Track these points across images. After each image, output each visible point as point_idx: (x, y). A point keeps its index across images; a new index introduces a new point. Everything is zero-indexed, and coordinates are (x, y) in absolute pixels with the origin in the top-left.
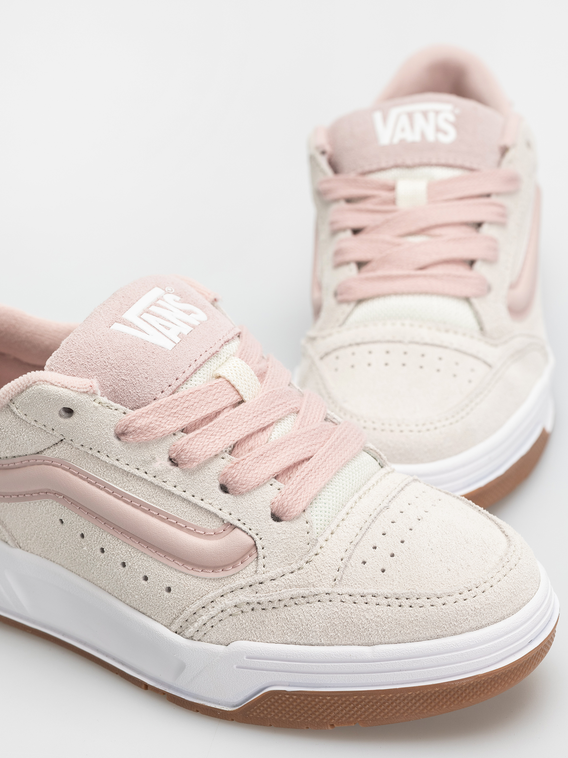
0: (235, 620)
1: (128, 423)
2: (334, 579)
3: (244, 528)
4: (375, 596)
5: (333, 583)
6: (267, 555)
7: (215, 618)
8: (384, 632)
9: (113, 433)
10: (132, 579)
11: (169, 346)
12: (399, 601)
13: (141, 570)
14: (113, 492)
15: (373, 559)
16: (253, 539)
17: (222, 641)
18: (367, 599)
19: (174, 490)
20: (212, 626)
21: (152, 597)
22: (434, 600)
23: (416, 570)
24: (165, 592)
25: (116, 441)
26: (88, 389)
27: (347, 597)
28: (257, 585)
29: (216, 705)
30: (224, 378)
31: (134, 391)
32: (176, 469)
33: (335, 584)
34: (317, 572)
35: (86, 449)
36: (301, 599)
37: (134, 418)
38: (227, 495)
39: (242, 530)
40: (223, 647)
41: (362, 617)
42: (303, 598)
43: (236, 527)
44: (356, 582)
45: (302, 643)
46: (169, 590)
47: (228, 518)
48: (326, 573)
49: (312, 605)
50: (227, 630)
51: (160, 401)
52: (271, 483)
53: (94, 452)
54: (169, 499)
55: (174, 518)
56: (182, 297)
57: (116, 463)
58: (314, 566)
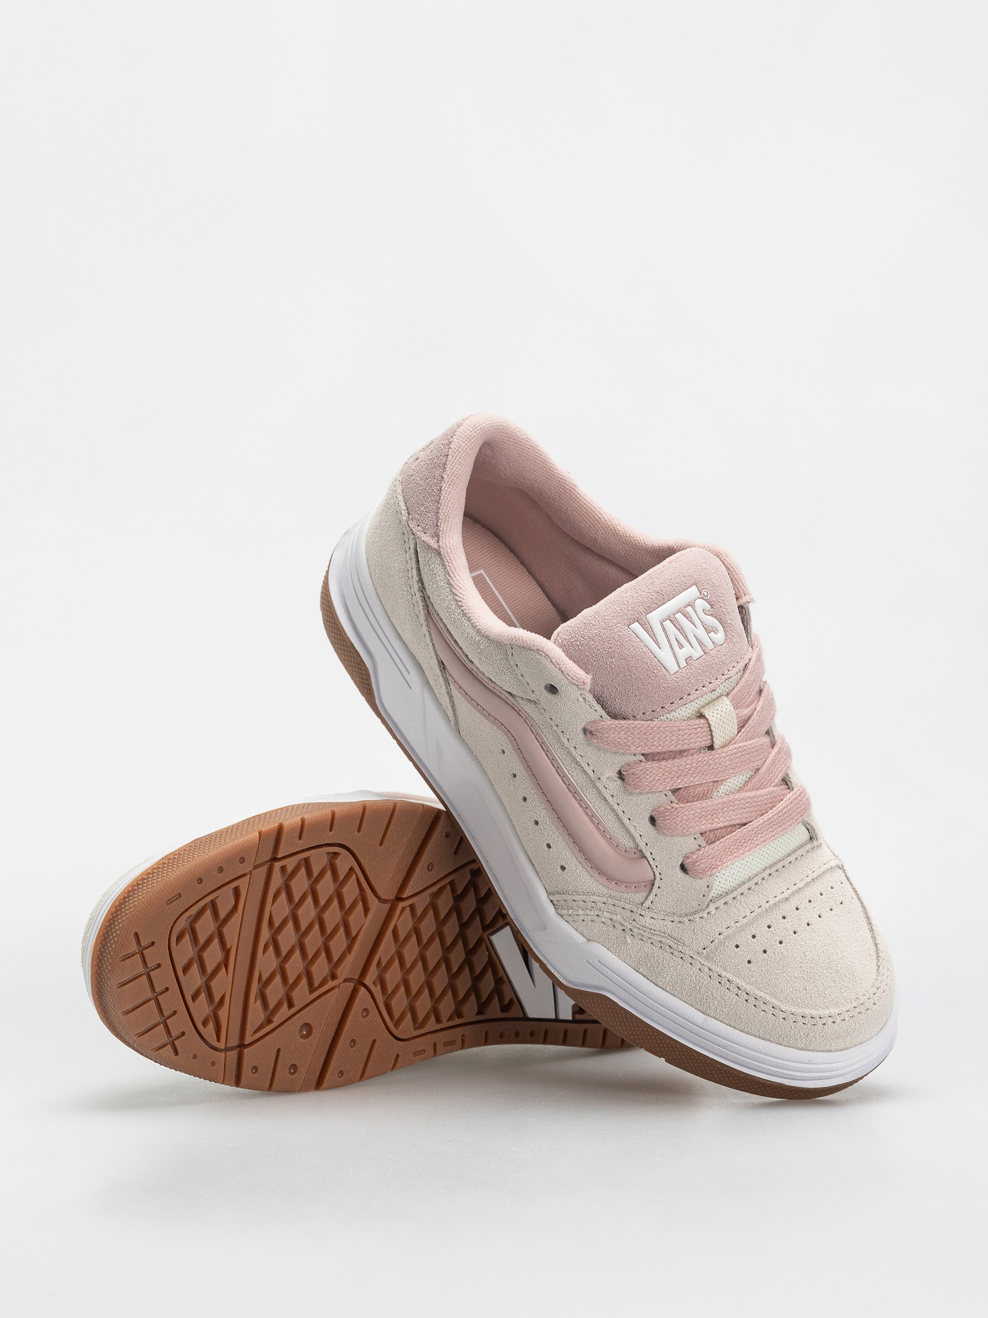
0: (604, 929)
1: (599, 728)
2: (704, 947)
3: (651, 863)
4: (729, 981)
5: (701, 950)
6: (659, 895)
7: (589, 917)
8: (721, 1012)
9: (582, 727)
10: (537, 838)
11: (673, 667)
12: (748, 997)
13: (549, 839)
14: (558, 769)
15: (747, 947)
16: (655, 876)
17: (585, 934)
18: (721, 980)
19: (610, 799)
20: (584, 920)
21: (546, 863)
22: (776, 1012)
23: (777, 977)
24: (559, 867)
25: (581, 736)
26: (580, 684)
27: (706, 969)
28: (638, 915)
29: (555, 972)
30: (707, 720)
31: (620, 701)
32: (619, 782)
33: (702, 953)
34: (693, 933)
35: (552, 723)
36: (667, 947)
37: (606, 727)
38: (652, 828)
39: (649, 863)
40: (585, 940)
41: (710, 992)
42: (669, 948)
43: (645, 857)
44: (720, 961)
45: (649, 979)
46: (563, 868)
47: (642, 845)
48: (700, 939)
49: (674, 958)
50: (595, 931)
51: (637, 722)
52: (695, 836)
53: (559, 731)
54: (602, 802)
55: (598, 819)
56: (712, 608)
57: (572, 749)
58: (693, 927)
